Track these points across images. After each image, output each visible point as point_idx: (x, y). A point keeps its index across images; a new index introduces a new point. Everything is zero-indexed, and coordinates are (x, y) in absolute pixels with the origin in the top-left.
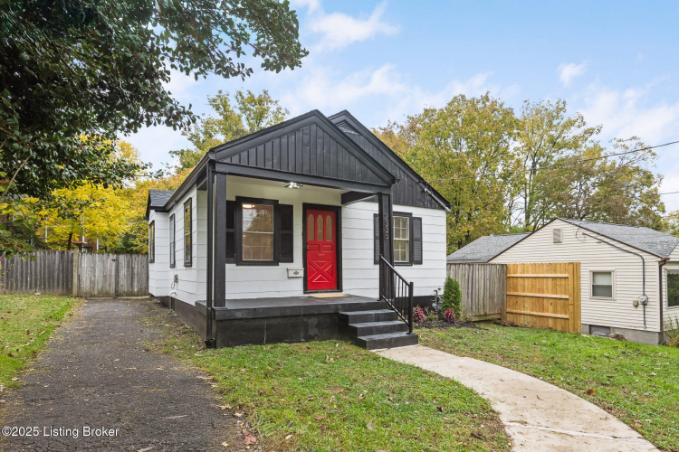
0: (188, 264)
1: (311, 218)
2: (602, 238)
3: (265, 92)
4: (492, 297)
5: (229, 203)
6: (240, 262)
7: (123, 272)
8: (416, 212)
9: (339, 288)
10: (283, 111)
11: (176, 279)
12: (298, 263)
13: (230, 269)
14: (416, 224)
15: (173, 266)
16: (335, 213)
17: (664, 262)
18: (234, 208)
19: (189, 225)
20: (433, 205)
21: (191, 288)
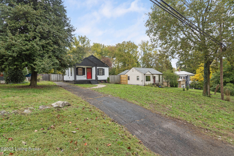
0: (71, 76)
1: (88, 69)
2: (138, 71)
3: (85, 36)
4: (118, 80)
5: (77, 68)
6: (78, 75)
7: (59, 77)
8: (103, 68)
9: (92, 78)
10: (89, 40)
11: (69, 78)
12: (86, 75)
13: (77, 76)
14: (103, 70)
15: (69, 76)
16: (91, 69)
17: (144, 74)
18: (77, 69)
19: (71, 71)
20: (106, 67)
21: (72, 78)
